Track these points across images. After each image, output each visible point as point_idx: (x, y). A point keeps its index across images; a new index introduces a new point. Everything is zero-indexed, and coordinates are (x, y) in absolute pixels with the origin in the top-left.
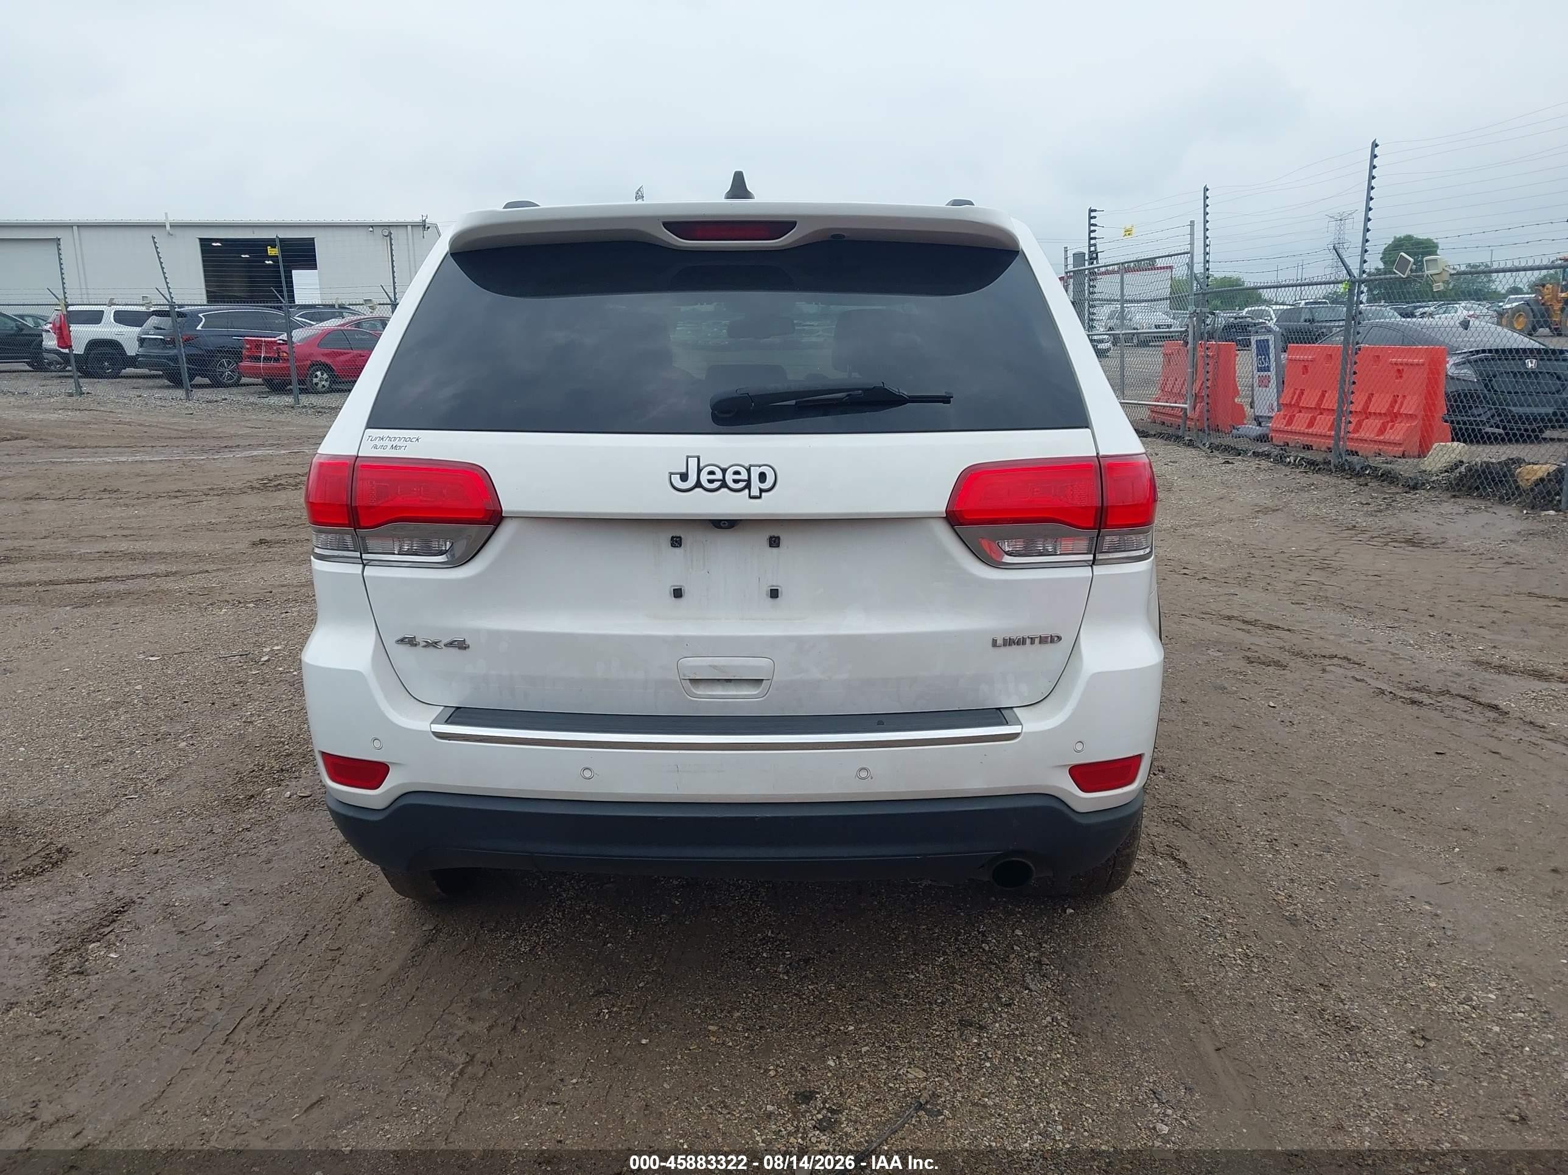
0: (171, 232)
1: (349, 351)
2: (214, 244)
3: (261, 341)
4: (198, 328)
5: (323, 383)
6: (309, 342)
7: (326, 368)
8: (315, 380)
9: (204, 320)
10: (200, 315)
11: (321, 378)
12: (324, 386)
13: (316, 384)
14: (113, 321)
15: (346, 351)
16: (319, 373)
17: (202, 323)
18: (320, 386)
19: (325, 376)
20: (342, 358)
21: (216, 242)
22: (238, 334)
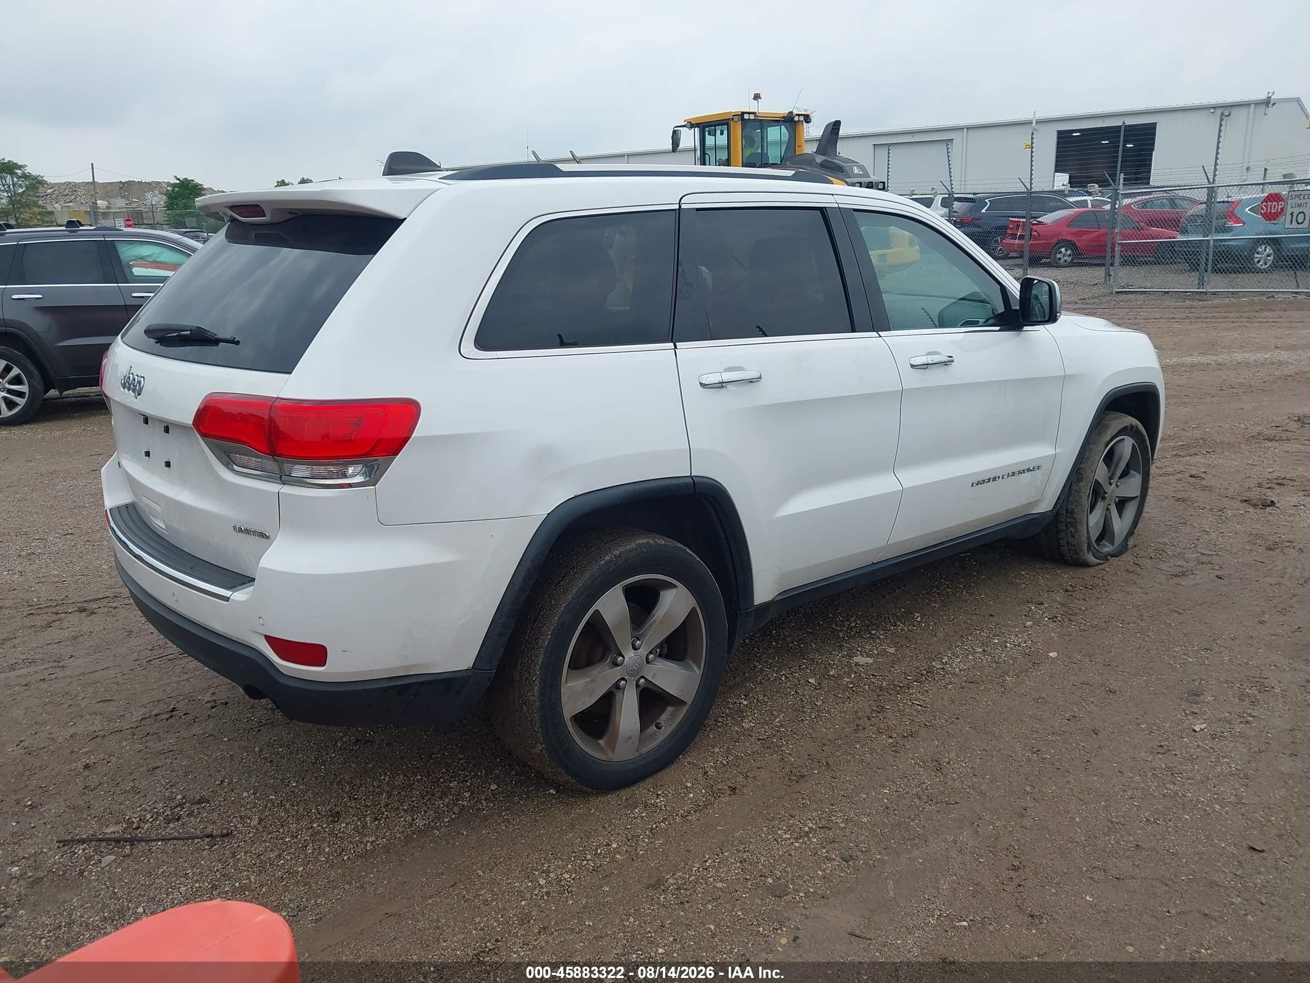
0: (1036, 128)
1: (1097, 230)
2: (1074, 134)
3: (1020, 221)
4: (982, 211)
5: (1066, 258)
6: (1059, 223)
7: (1070, 245)
8: (1059, 256)
9: (989, 204)
10: (987, 200)
11: (1064, 254)
12: (1066, 261)
13: (1060, 259)
14: (939, 205)
15: (1094, 230)
16: (1063, 250)
17: (987, 207)
18: (1062, 260)
19: (1069, 252)
20: (1085, 237)
21: (1076, 133)
22: (1012, 215)
